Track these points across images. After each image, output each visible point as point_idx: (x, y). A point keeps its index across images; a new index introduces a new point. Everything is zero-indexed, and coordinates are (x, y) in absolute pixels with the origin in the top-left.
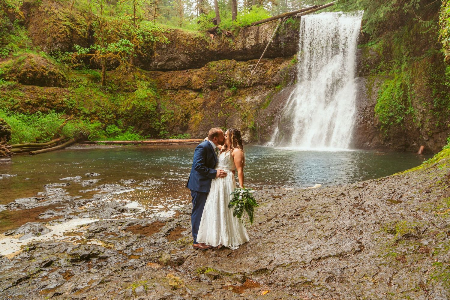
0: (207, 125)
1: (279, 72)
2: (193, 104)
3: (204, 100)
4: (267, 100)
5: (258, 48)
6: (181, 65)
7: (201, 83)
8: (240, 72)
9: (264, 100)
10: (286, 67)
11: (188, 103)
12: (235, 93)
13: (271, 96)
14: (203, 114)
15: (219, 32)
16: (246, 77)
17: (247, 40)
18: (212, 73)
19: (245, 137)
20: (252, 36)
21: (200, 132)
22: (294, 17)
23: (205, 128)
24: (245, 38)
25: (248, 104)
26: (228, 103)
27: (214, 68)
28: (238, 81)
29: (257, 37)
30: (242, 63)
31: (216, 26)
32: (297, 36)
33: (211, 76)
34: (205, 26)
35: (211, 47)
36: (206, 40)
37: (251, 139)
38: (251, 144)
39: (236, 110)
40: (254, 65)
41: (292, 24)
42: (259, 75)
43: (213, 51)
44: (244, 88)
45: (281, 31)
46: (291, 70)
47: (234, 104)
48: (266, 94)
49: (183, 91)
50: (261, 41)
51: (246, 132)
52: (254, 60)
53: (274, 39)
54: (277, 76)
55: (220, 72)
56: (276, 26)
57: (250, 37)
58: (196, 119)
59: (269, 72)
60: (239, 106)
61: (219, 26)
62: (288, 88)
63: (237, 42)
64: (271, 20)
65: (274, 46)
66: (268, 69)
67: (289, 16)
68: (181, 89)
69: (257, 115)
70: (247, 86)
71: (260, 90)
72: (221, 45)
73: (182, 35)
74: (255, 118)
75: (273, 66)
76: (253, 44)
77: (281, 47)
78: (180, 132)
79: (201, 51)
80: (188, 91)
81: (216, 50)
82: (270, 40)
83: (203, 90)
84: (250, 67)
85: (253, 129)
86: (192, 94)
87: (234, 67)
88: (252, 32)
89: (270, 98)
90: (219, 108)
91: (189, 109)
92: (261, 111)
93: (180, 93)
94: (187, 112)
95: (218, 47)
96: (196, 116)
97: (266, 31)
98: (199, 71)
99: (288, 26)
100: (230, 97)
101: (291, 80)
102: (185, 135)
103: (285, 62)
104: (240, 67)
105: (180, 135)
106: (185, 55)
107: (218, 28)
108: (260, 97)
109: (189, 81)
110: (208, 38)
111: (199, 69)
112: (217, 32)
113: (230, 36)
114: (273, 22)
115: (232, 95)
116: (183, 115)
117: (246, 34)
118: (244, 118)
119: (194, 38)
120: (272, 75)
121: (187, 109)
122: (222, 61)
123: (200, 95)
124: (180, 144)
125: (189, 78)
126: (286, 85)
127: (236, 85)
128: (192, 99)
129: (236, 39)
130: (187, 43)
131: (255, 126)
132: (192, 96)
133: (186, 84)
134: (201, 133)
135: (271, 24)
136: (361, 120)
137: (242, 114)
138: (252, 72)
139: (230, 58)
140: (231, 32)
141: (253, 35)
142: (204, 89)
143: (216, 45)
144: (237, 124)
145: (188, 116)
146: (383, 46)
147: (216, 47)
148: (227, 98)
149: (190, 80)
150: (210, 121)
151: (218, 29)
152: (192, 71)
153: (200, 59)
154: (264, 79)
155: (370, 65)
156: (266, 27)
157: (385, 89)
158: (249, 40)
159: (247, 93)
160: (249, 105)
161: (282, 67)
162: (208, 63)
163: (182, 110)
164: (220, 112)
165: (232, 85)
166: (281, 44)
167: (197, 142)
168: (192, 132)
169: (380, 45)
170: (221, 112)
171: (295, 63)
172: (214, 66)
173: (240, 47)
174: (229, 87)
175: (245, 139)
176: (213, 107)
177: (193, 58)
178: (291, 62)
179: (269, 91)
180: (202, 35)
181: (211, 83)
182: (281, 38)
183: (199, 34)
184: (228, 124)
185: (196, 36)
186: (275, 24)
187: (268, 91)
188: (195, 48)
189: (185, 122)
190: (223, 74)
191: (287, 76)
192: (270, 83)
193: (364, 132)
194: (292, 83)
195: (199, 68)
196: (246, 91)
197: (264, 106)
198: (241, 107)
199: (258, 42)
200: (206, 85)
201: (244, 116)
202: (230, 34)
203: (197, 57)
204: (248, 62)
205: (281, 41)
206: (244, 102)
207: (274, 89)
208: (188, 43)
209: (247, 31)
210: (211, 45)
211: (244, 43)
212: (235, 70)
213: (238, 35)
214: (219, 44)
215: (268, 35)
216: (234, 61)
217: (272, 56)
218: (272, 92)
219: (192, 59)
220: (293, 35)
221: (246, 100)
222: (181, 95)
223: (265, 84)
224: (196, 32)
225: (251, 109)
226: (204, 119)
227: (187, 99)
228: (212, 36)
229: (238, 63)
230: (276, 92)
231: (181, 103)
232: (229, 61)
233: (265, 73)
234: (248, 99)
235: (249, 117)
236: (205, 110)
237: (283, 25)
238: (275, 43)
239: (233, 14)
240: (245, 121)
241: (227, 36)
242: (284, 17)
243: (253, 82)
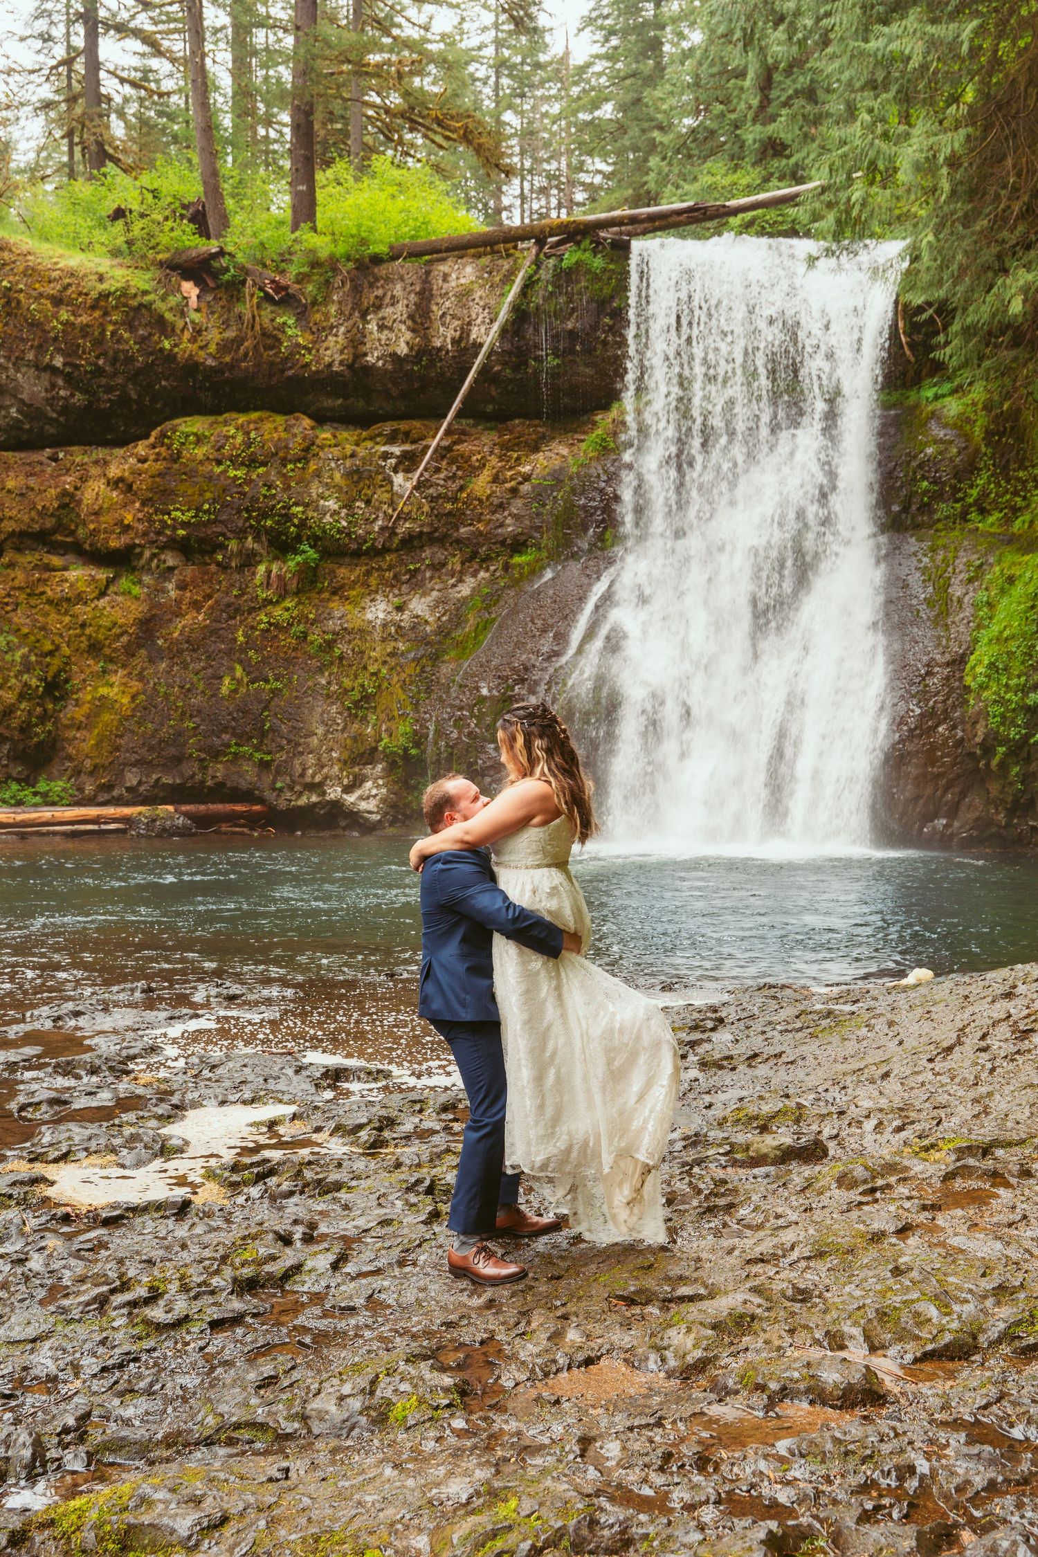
0: (164, 732)
1: (526, 488)
2: (83, 625)
3: (144, 607)
4: (472, 620)
5: (426, 368)
6: (16, 426)
7: (129, 519)
8: (337, 476)
9: (458, 619)
10: (561, 469)
11: (56, 622)
12: (308, 580)
13: (490, 599)
14: (141, 678)
15: (227, 277)
16: (368, 502)
17: (373, 326)
18: (191, 474)
19: (361, 798)
20: (397, 312)
21: (120, 774)
22: (598, 243)
23: (151, 749)
24: (364, 316)
25: (377, 636)
26: (277, 626)
27: (200, 452)
28: (328, 518)
29: (420, 318)
30: (344, 435)
31: (213, 246)
32: (611, 328)
33: (183, 487)
34: (151, 236)
35: (185, 348)
36: (160, 306)
37: (393, 806)
38: (391, 831)
39: (314, 663)
40: (407, 447)
41: (589, 271)
42: (433, 499)
43: (197, 364)
44: (357, 554)
45: (537, 299)
46: (584, 484)
47: (305, 635)
48: (465, 590)
49: (28, 558)
50: (444, 336)
51: (368, 770)
52: (403, 426)
53: (504, 332)
54: (517, 506)
55: (232, 473)
56: (512, 273)
57: (387, 311)
58: (103, 704)
59: (481, 484)
60: (330, 645)
61: (230, 248)
62: (574, 567)
63: (320, 332)
64: (485, 244)
65: (505, 364)
66: (475, 471)
67: (575, 233)
68: (19, 550)
69: (429, 691)
70: (373, 547)
71: (437, 567)
72: (239, 341)
73: (30, 272)
74: (416, 707)
75: (501, 458)
76: (402, 349)
77: (536, 373)
78: (17, 769)
79: (130, 360)
80: (56, 561)
81: (210, 362)
82: (487, 335)
83: (141, 554)
84: (386, 456)
85: (406, 755)
86: (78, 575)
87: (306, 450)
88: (398, 290)
89: (487, 609)
90: (229, 653)
91: (66, 650)
92: (446, 669)
93: (11, 565)
94: (53, 669)
95: (225, 347)
96: (103, 691)
97: (465, 295)
98: (121, 463)
99: (569, 281)
100: (282, 598)
101: (586, 530)
102: (42, 786)
103: (554, 445)
104: (336, 451)
105: (15, 786)
106: (46, 376)
107: (222, 253)
108: (438, 602)
109: (63, 506)
110: (173, 300)
111: (119, 452)
112: (215, 275)
113: (284, 298)
114: (493, 252)
115: (293, 586)
116: (34, 682)
117: (369, 298)
118: (356, 704)
119: (94, 295)
120: (496, 501)
121: (51, 653)
122: (242, 419)
123: (124, 583)
124: (23, 836)
125: (65, 493)
126: (563, 551)
127: (315, 541)
128: (80, 598)
129: (318, 317)
130: (55, 316)
131: (418, 739)
132: (81, 586)
133: (49, 523)
134: (132, 778)
135: (485, 261)
136: (912, 722)
137: (347, 683)
138: (398, 479)
139: (285, 406)
140: (288, 279)
141: (400, 307)
142: (147, 554)
143: (214, 336)
144: (320, 731)
145: (56, 689)
146: (985, 408)
147: (212, 348)
148: (268, 602)
149: (68, 501)
150: (176, 715)
151: (224, 262)
152: (78, 455)
153: (124, 400)
154: (456, 518)
155: (935, 483)
156: (464, 273)
157: (1003, 591)
158: (381, 328)
159: (373, 581)
160: (384, 640)
161: (540, 463)
162: (168, 424)
163: (24, 657)
164: (233, 669)
165: (298, 539)
166: (538, 359)
167: (115, 820)
168: (77, 772)
169: (974, 404)
170: (239, 672)
171: (609, 449)
172: (200, 440)
173: (338, 357)
174: (282, 546)
175: (363, 805)
176: (193, 644)
177: (85, 391)
178: (588, 444)
179: (482, 574)
180: (141, 281)
181: (185, 525)
182: (536, 330)
183: (119, 276)
184: (271, 729)
185: (103, 286)
186: (506, 265)
187: (474, 575)
188: (99, 342)
189: (44, 718)
190: (249, 482)
191: (570, 508)
192: (486, 536)
193: (924, 775)
194: (592, 545)
195: (123, 441)
196: (368, 573)
197: (460, 645)
198: (341, 648)
199: (427, 338)
200: (159, 533)
201: (356, 695)
202: (286, 288)
203: (109, 390)
204: (375, 429)
205: (537, 347)
206: (359, 622)
207: (506, 567)
208: (64, 315)
209: (371, 285)
210: (187, 335)
211: (356, 341)
212: (313, 466)
213: (327, 300)
214: (231, 334)
215: (476, 310)
216: (307, 422)
217: (490, 408)
218: (493, 581)
219: (79, 398)
220: (594, 327)
221: (370, 616)
222: (20, 577)
223: (458, 541)
224: (103, 264)
225: (392, 662)
226: (145, 708)
227: (50, 602)
228: (190, 289)
229: (325, 435)
230: (515, 583)
231: (19, 618)
232: (280, 419)
233: (462, 489)
234: (378, 611)
235: (383, 701)
236: (151, 660)
237: (545, 275)
238: (509, 353)
239: (296, 195)
240: (364, 719)
241: (268, 298)
242: (551, 235)
243: (404, 527)
